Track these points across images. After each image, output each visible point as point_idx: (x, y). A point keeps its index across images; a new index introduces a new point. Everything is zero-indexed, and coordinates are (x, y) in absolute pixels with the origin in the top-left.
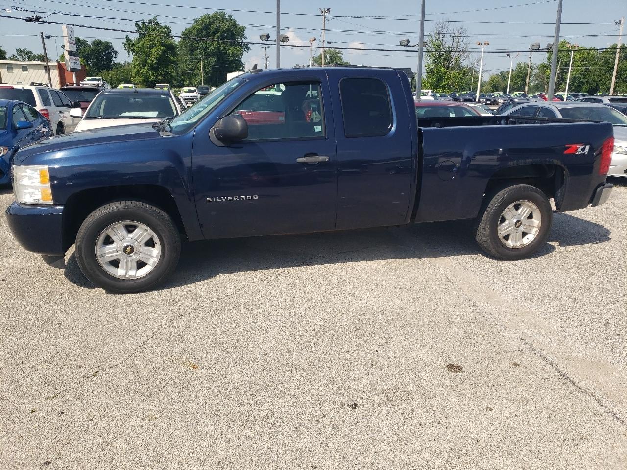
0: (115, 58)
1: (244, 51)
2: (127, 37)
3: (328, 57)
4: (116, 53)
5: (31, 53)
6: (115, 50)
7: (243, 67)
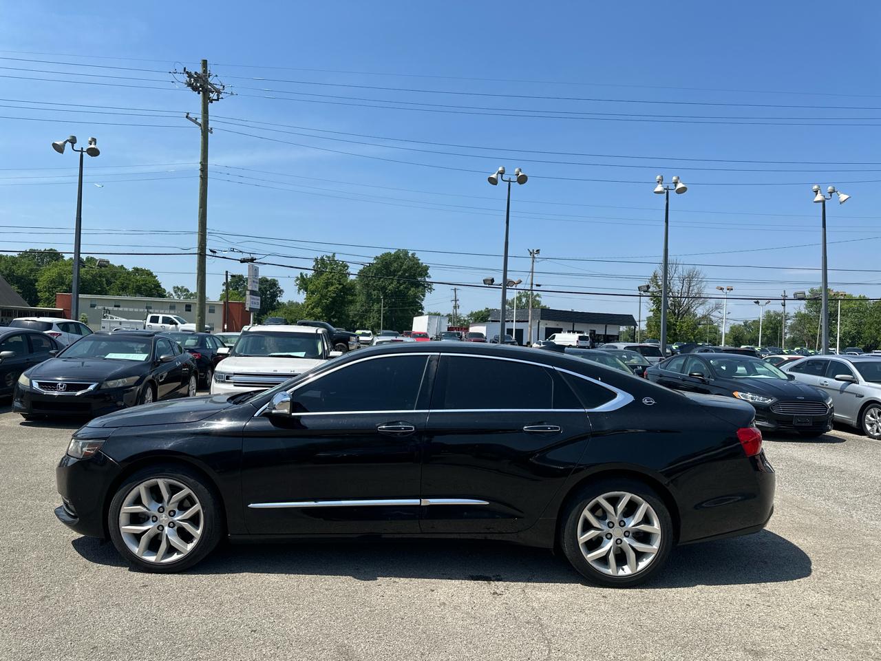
0: (279, 297)
1: (427, 291)
4: (281, 291)
5: (188, 291)
6: (281, 288)
7: (422, 310)
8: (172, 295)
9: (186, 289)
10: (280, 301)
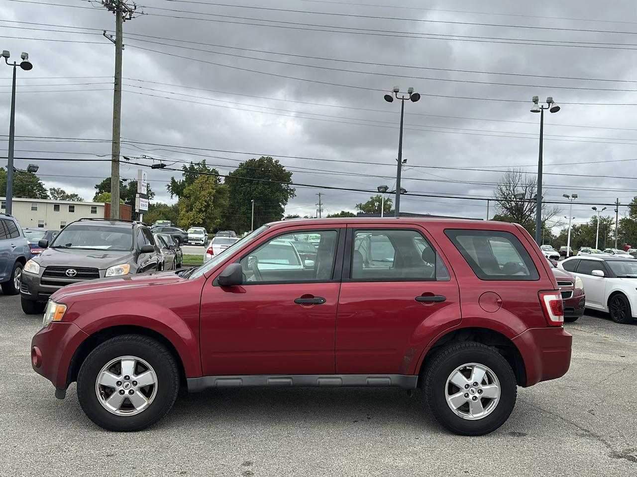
0: (151, 199)
1: (289, 197)
2: (173, 179)
3: (376, 204)
4: (153, 194)
5: (64, 193)
6: (152, 191)
8: (49, 196)
9: (61, 191)
10: (151, 203)
